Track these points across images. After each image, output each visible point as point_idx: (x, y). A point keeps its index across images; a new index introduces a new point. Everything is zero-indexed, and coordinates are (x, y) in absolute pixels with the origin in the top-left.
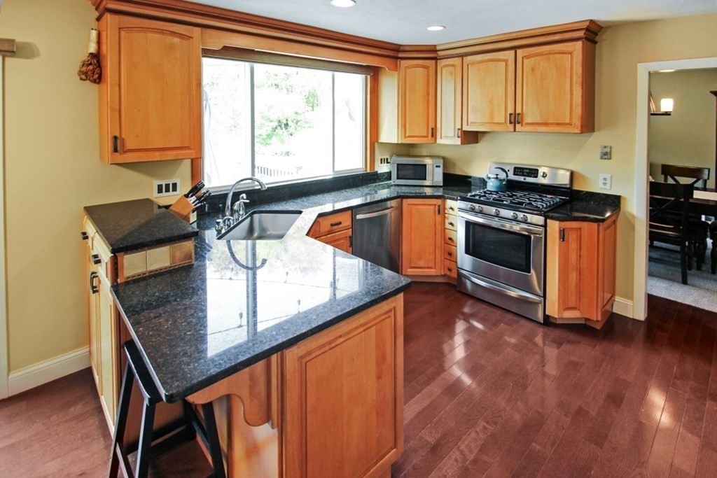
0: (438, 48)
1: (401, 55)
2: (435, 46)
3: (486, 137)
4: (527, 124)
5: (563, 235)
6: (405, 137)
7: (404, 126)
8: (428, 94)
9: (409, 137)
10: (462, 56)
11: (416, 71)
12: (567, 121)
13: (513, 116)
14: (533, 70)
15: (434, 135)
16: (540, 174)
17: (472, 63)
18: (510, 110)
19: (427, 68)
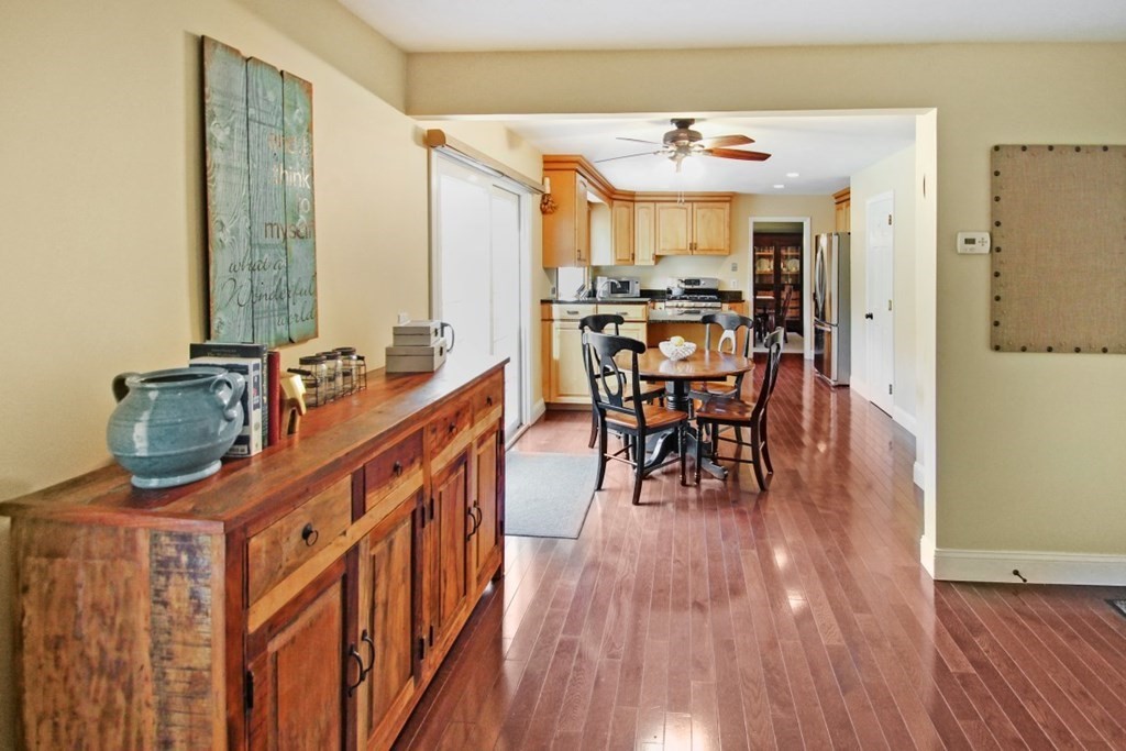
0: (636, 194)
1: (614, 196)
2: (635, 192)
4: (700, 250)
6: (617, 261)
7: (616, 251)
9: (619, 260)
10: (655, 202)
11: (621, 210)
12: (722, 249)
13: (691, 245)
14: (703, 216)
15: (633, 259)
16: (702, 282)
17: (662, 208)
18: (690, 242)
19: (628, 207)
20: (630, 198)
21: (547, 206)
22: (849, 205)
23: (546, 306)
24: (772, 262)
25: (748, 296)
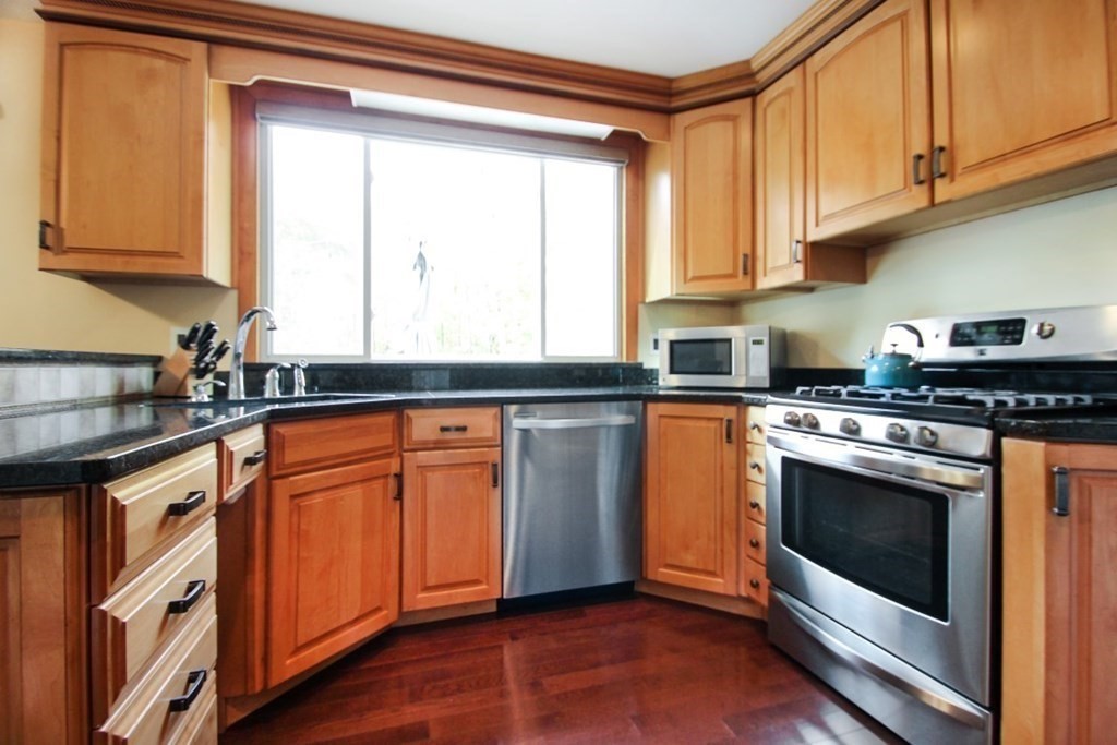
0: (755, 66)
1: (676, 103)
2: (747, 62)
5: (1059, 493)
6: (686, 280)
7: (684, 255)
8: (735, 178)
9: (694, 278)
10: (802, 61)
15: (751, 270)
17: (825, 66)
20: (738, 87)
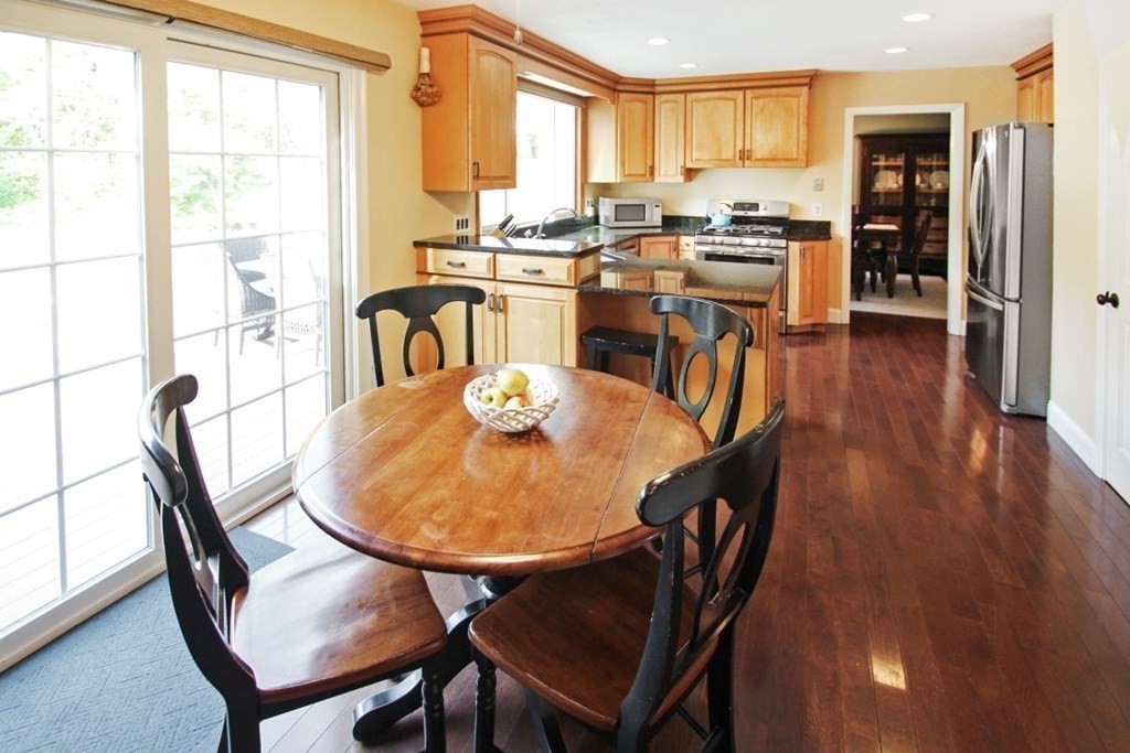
0: (657, 82)
1: (620, 87)
2: (654, 80)
3: (701, 175)
4: (757, 160)
5: (803, 254)
6: (625, 176)
7: (623, 163)
8: (646, 130)
9: (629, 175)
10: (685, 93)
11: (635, 107)
12: (795, 156)
13: (742, 152)
14: (762, 110)
15: (652, 174)
16: (761, 207)
17: (697, 101)
18: (740, 147)
19: (645, 102)
20: (647, 89)
21: (426, 94)
22: (1051, 76)
23: (421, 250)
24: (901, 177)
25: (843, 229)
